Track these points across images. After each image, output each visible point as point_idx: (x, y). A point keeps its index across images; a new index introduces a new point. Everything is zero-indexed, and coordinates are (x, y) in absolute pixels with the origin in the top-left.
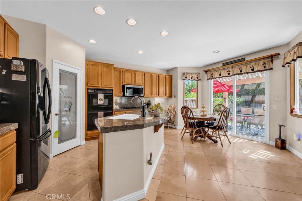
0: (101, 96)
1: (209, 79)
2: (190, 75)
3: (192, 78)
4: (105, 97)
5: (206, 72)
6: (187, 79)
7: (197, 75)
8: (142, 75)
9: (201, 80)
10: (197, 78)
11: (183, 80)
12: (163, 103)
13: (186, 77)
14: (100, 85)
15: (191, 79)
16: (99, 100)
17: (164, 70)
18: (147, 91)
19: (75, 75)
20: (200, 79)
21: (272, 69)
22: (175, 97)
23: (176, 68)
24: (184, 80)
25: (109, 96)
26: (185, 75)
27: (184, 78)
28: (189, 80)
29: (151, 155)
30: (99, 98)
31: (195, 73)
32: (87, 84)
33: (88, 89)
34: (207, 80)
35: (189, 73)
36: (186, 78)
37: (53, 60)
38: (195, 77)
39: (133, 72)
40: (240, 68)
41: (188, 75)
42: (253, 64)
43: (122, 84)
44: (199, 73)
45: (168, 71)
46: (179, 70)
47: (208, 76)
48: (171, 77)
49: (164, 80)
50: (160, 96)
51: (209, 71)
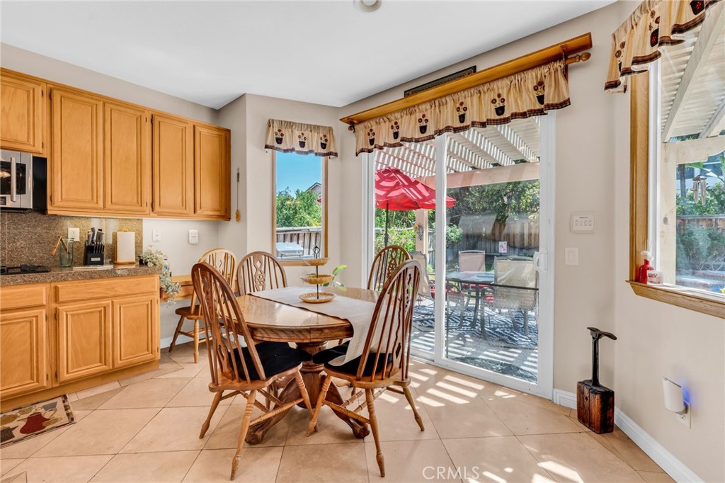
1: (362, 151)
2: (297, 133)
3: (302, 144)
5: (352, 123)
6: (282, 146)
7: (322, 135)
9: (336, 155)
10: (324, 146)
11: (267, 147)
12: (192, 240)
13: (279, 136)
15: (298, 148)
20: (332, 150)
21: (566, 103)
22: (238, 216)
23: (242, 97)
24: (272, 147)
26: (276, 130)
27: (271, 141)
28: (293, 150)
31: (315, 126)
34: (357, 155)
35: (290, 125)
36: (279, 141)
38: (314, 141)
40: (458, 105)
41: (286, 132)
42: (502, 86)
44: (330, 129)
46: (249, 105)
47: (357, 141)
48: (223, 134)
49: (183, 141)
50: (160, 214)
51: (360, 122)
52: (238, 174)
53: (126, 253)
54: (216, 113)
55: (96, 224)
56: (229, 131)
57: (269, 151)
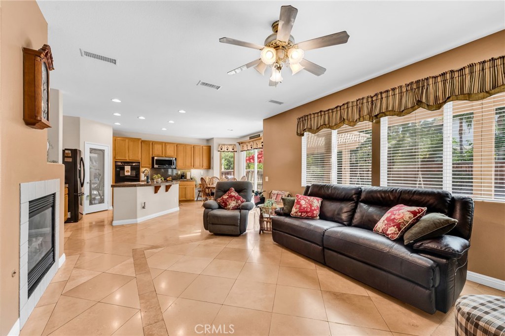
0: (128, 168)
2: (226, 147)
3: (227, 149)
4: (133, 169)
5: (240, 143)
7: (232, 147)
8: (174, 146)
9: (236, 152)
10: (233, 149)
12: (201, 173)
14: (127, 158)
15: (226, 150)
16: (125, 172)
17: (203, 139)
18: (180, 163)
19: (103, 151)
20: (235, 150)
22: (212, 168)
23: (212, 139)
25: (136, 169)
26: (221, 146)
30: (126, 170)
31: (231, 144)
32: (114, 157)
33: (116, 162)
34: (241, 152)
35: (224, 145)
36: (221, 149)
37: (86, 142)
38: (230, 149)
39: (164, 144)
41: (223, 147)
43: (151, 156)
44: (234, 145)
45: (208, 140)
46: (215, 140)
47: (241, 148)
49: (200, 151)
50: (195, 168)
51: (242, 143)
52: (213, 158)
53: (188, 177)
55: (184, 171)
56: (210, 146)
57: (219, 152)
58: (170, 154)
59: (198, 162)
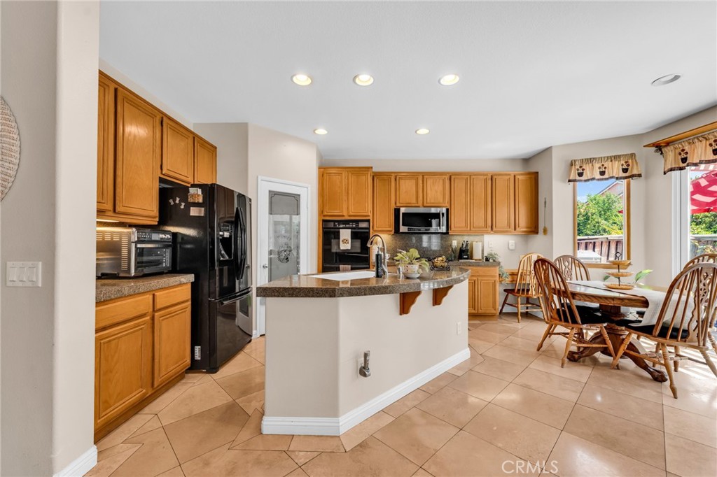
0: (345, 234)
1: (671, 170)
2: (597, 165)
3: (602, 173)
4: (355, 236)
5: (659, 147)
6: (583, 178)
7: (623, 162)
8: (444, 181)
9: (640, 175)
10: (625, 170)
11: (569, 181)
12: (511, 247)
13: (580, 171)
14: (345, 213)
15: (598, 176)
16: (341, 243)
17: (513, 160)
18: (457, 221)
19: (296, 198)
20: (635, 172)
22: (545, 231)
23: (548, 150)
24: (574, 181)
25: (362, 236)
26: (578, 167)
27: (573, 175)
28: (593, 179)
29: (366, 355)
30: (341, 239)
31: (615, 157)
32: (321, 212)
33: (324, 221)
34: (665, 173)
35: (590, 160)
36: (581, 174)
37: (259, 177)
38: (615, 169)
39: (421, 177)
41: (587, 167)
43: (393, 206)
44: (633, 156)
46: (556, 153)
47: (665, 161)
48: (533, 176)
49: (508, 187)
50: (496, 232)
52: (545, 202)
53: (477, 255)
54: (526, 160)
55: (466, 239)
56: (537, 173)
57: (571, 183)
58: (434, 198)
59: (502, 215)
